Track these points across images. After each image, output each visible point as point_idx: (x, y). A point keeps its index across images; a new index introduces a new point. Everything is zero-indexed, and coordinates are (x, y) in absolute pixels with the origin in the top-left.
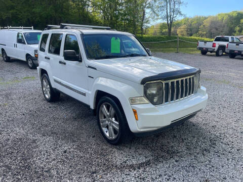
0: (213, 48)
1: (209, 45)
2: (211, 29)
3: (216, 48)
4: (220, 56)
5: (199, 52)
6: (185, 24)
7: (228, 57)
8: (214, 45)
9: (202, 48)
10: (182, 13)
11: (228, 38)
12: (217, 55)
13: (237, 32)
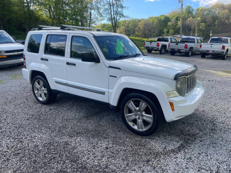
0: (158, 47)
1: (154, 45)
2: (145, 31)
3: (160, 47)
4: (163, 54)
5: (146, 51)
6: (123, 25)
7: (170, 54)
8: (158, 45)
9: (149, 47)
10: (124, 15)
11: (168, 38)
12: (161, 53)
13: (165, 33)
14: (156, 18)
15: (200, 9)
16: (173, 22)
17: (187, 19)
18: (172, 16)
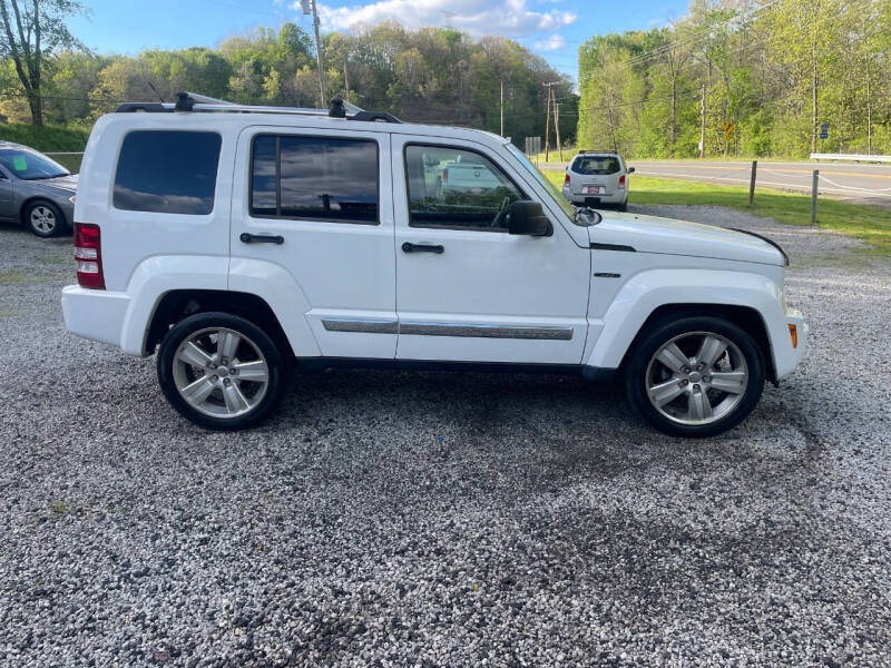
14: (174, 56)
15: (331, 40)
16: (247, 78)
17: (295, 72)
18: (238, 56)
